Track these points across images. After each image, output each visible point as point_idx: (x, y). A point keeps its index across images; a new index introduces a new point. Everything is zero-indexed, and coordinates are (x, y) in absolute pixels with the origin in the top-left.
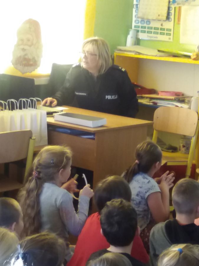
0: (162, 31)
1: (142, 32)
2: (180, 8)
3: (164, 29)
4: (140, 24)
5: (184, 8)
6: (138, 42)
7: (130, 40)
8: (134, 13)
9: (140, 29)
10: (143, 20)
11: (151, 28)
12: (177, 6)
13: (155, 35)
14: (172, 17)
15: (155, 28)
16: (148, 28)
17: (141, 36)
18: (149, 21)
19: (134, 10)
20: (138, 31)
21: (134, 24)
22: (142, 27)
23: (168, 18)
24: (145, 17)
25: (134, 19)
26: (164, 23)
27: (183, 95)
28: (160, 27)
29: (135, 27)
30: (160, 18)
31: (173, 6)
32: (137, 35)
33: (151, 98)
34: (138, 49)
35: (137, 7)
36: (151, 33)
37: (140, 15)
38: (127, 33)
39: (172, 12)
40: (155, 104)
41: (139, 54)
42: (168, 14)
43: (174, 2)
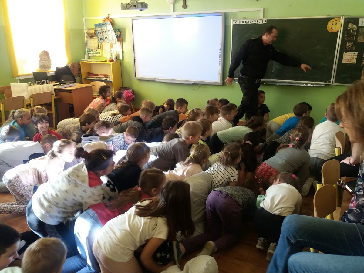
0: (97, 53)
3: (97, 52)
4: (89, 51)
5: (103, 44)
6: (89, 57)
7: (86, 57)
8: (86, 47)
10: (90, 49)
12: (101, 43)
13: (95, 54)
14: (100, 47)
15: (94, 52)
16: (92, 52)
17: (90, 55)
18: (92, 49)
19: (86, 46)
20: (88, 53)
21: (87, 51)
22: (90, 52)
23: (98, 48)
25: (86, 49)
26: (97, 50)
27: (107, 75)
28: (96, 51)
29: (87, 52)
30: (95, 48)
31: (99, 43)
32: (88, 55)
33: (96, 77)
34: (89, 60)
35: (87, 45)
36: (93, 54)
37: (88, 47)
38: (85, 54)
39: (100, 45)
40: (98, 79)
41: (89, 61)
42: (98, 46)
43: (99, 42)
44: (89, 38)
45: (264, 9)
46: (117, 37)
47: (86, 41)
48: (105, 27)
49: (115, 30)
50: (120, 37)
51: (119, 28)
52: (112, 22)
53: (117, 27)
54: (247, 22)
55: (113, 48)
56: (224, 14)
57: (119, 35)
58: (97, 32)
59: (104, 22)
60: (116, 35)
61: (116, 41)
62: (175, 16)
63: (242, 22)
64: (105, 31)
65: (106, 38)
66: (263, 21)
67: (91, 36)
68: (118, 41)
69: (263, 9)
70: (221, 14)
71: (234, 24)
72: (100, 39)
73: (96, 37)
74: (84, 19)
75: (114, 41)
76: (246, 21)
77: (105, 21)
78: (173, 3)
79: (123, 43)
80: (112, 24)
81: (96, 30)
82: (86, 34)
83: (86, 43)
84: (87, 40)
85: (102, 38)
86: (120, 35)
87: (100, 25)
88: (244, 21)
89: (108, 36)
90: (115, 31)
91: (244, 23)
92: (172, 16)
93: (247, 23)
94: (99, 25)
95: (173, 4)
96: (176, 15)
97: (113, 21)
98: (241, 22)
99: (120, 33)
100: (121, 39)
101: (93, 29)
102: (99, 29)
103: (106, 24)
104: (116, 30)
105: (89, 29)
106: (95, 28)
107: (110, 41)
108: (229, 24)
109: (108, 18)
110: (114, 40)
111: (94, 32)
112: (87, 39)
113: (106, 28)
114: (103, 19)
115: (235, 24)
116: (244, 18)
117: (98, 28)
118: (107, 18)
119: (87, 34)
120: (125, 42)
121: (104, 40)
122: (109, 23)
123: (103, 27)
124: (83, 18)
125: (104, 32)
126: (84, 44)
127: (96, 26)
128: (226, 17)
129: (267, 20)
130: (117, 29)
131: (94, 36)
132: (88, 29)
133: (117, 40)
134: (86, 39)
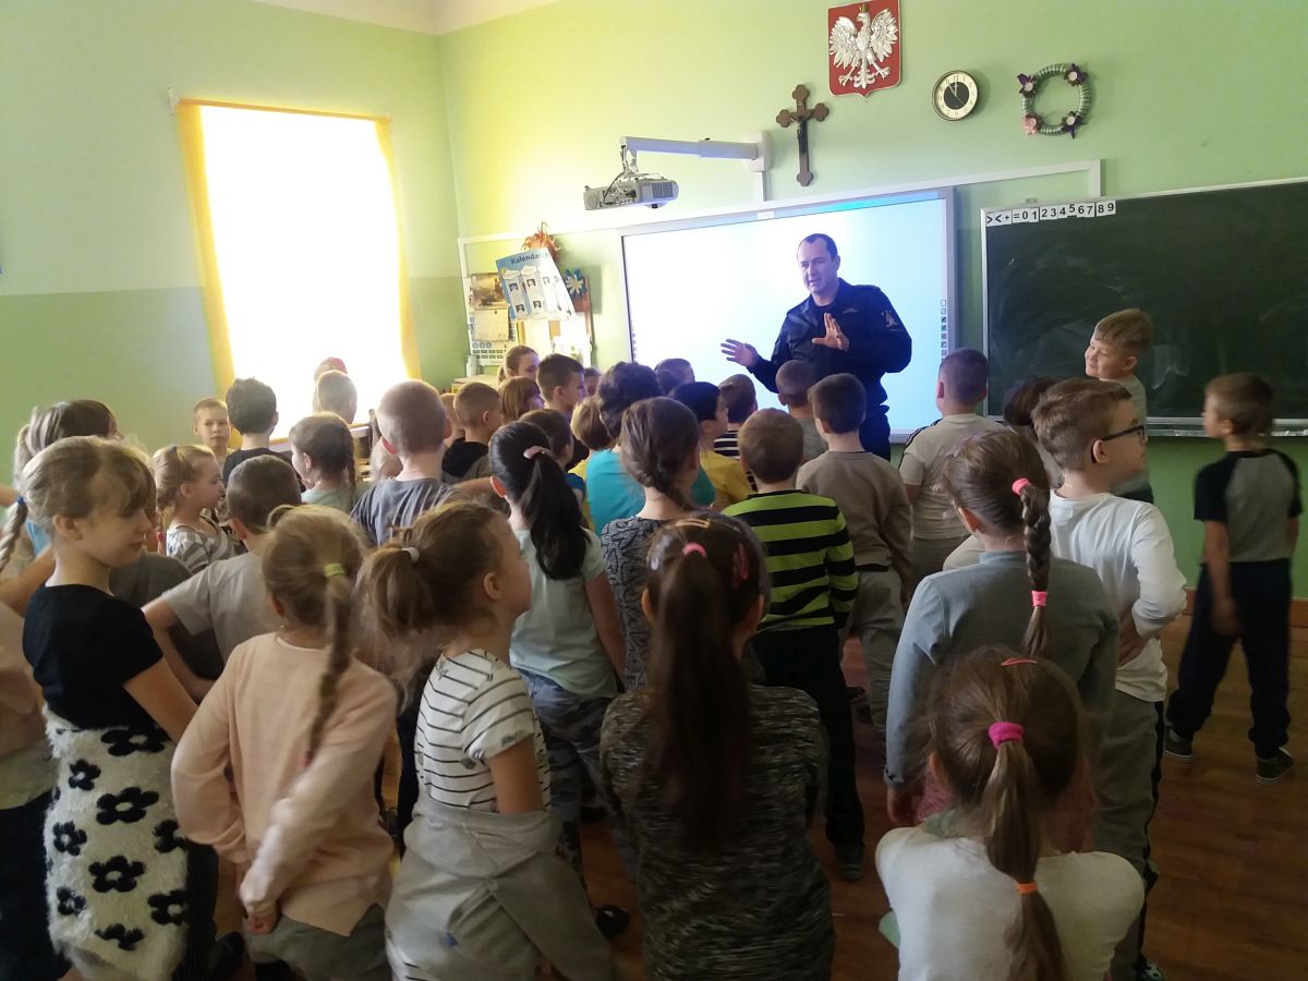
1: (483, 357)
2: (522, 323)
4: (479, 349)
5: (527, 323)
6: (480, 370)
7: (470, 369)
8: (470, 336)
9: (480, 354)
10: (482, 344)
11: (494, 351)
12: (520, 322)
14: (515, 335)
15: (498, 351)
16: (490, 352)
17: (483, 362)
18: (489, 344)
19: (469, 332)
20: (478, 357)
21: (472, 349)
22: (482, 352)
23: (511, 337)
24: (484, 339)
25: (471, 343)
29: (474, 352)
30: (501, 338)
31: (514, 322)
32: (478, 362)
36: (494, 357)
37: (477, 337)
38: (466, 361)
39: (515, 329)
42: (511, 332)
43: (514, 317)
44: (477, 306)
45: (1103, 164)
46: (573, 297)
47: (469, 317)
48: (530, 267)
49: (565, 275)
50: (584, 297)
51: (577, 266)
52: (556, 249)
53: (570, 265)
54: (1042, 213)
55: (559, 334)
56: (952, 192)
57: (578, 292)
58: (504, 283)
59: (528, 249)
60: (569, 290)
61: (569, 312)
62: (771, 214)
63: (1021, 216)
64: (533, 280)
65: (537, 304)
66: (1101, 207)
67: (486, 299)
68: (577, 310)
69: (1097, 165)
70: (941, 192)
71: (990, 224)
72: (517, 307)
73: (504, 302)
74: (460, 242)
75: (563, 314)
76: (1037, 210)
77: (530, 245)
78: (763, 169)
79: (594, 316)
80: (557, 256)
81: (501, 279)
82: (468, 293)
83: (469, 322)
84: (471, 313)
85: (523, 303)
86: (584, 289)
87: (516, 261)
88: (1030, 212)
89: (543, 295)
90: (564, 280)
91: (1031, 219)
92: (760, 216)
93: (1042, 218)
94: (513, 261)
95: (764, 173)
96: (774, 210)
97: (558, 243)
98: (1017, 216)
99: (583, 285)
100: (585, 303)
101: (490, 274)
102: (510, 275)
103: (533, 257)
104: (568, 273)
105: (479, 276)
106: (496, 271)
107: (551, 312)
108: (974, 226)
109: (540, 237)
110: (564, 309)
111: (494, 284)
112: (472, 310)
113: (534, 269)
114: (523, 242)
115: (994, 223)
116: (1028, 201)
117: (508, 272)
118: (537, 235)
119: (472, 293)
120: (600, 312)
121: (530, 311)
122: (544, 251)
123: (526, 267)
124: (459, 240)
125: (530, 282)
126: (463, 328)
127: (501, 263)
128: (959, 203)
129: (1117, 203)
130: (572, 271)
131: (496, 297)
132: (476, 275)
133: (572, 309)
134: (469, 309)
